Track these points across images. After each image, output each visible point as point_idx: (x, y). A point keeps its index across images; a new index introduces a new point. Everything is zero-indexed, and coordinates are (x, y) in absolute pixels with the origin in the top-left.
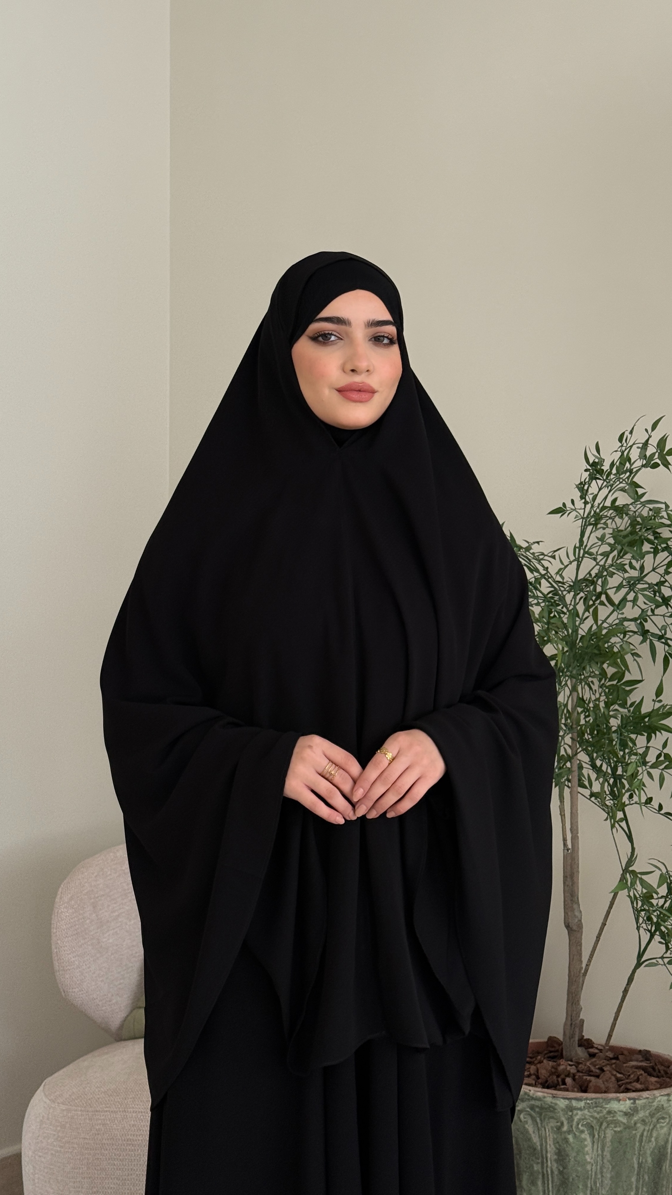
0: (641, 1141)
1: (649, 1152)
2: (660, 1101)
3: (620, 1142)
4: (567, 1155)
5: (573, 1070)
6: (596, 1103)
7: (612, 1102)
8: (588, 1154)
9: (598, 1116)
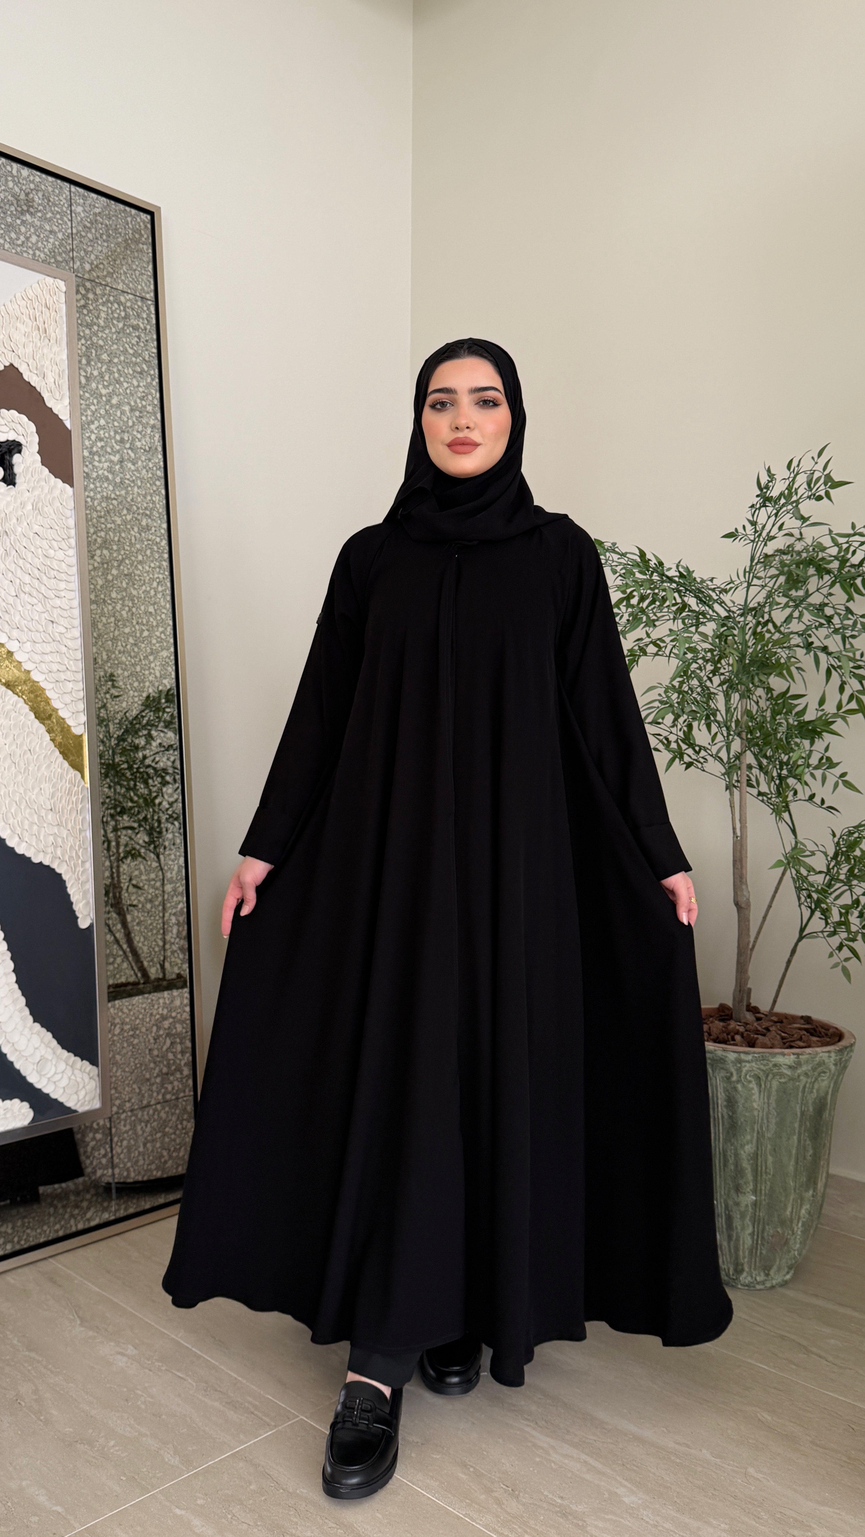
0: (803, 1092)
1: (810, 1102)
2: (821, 1057)
3: (784, 1092)
4: (737, 1102)
5: (742, 1029)
6: (763, 1057)
7: (778, 1056)
8: (755, 1101)
9: (764, 1069)
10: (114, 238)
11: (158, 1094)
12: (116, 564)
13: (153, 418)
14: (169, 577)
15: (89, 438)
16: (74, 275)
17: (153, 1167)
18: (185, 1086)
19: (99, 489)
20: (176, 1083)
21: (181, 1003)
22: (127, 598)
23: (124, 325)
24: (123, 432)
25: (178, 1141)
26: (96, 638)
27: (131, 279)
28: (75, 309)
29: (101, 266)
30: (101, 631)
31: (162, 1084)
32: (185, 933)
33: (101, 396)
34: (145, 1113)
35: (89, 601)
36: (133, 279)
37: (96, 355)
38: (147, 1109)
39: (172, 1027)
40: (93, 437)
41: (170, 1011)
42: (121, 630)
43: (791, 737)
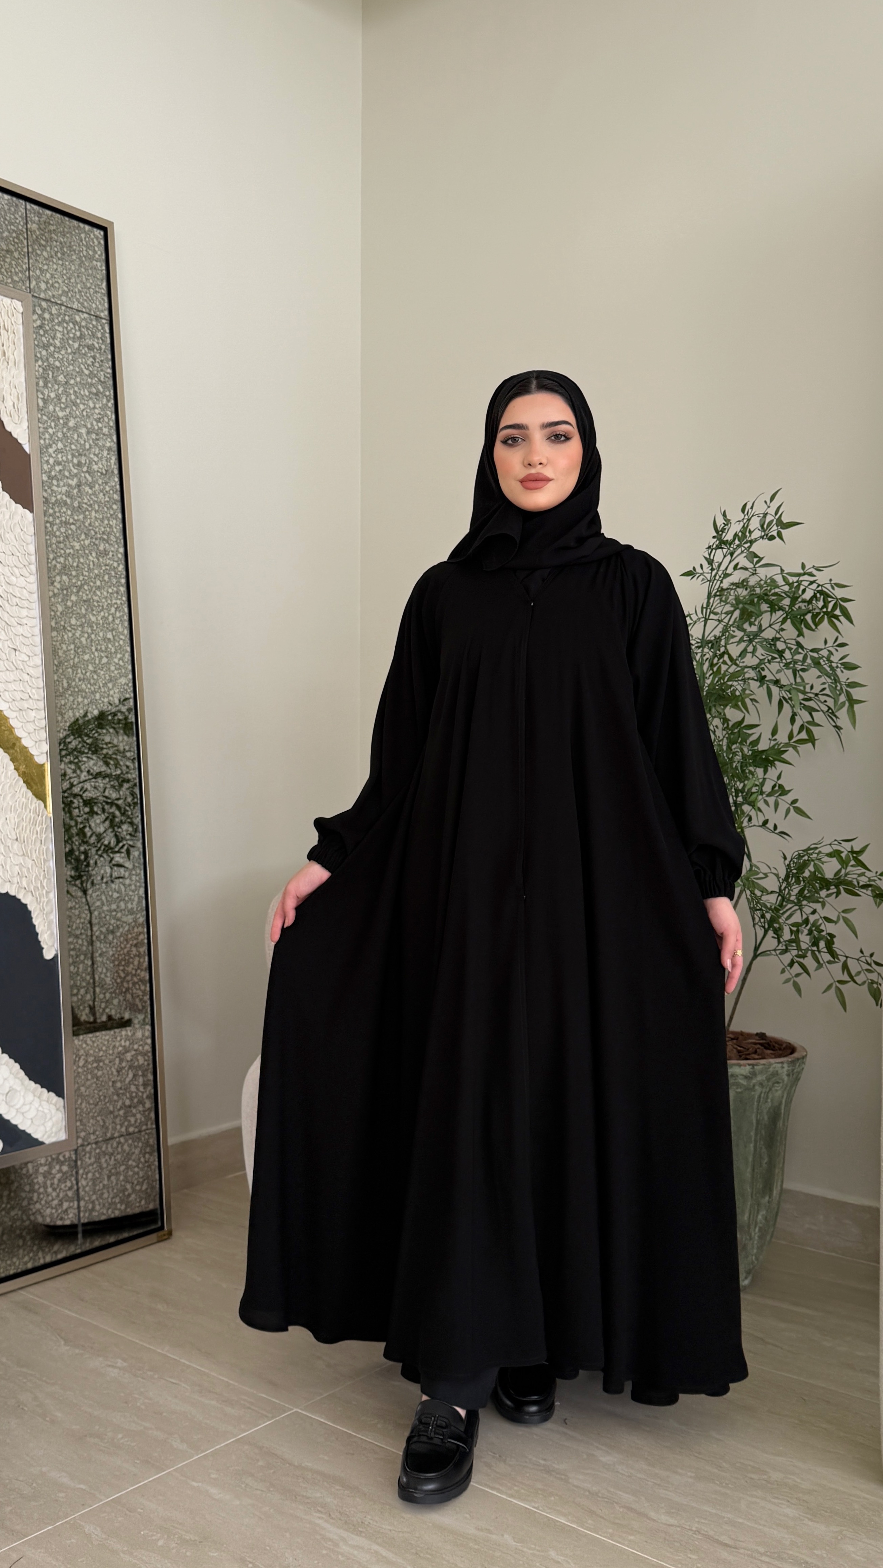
0: (759, 1101)
1: (765, 1111)
2: (775, 1068)
10: (68, 256)
11: (121, 1126)
12: (75, 590)
13: (109, 440)
14: (127, 602)
15: (47, 462)
16: (30, 295)
17: (117, 1200)
18: (148, 1118)
19: (58, 514)
20: (139, 1116)
21: (143, 1036)
22: (86, 625)
23: (80, 345)
24: (80, 455)
25: (141, 1174)
26: (56, 666)
27: (85, 298)
28: (32, 330)
29: (56, 285)
30: (62, 659)
31: (125, 1117)
32: (146, 964)
33: (58, 418)
34: (109, 1146)
35: (50, 628)
36: (88, 298)
37: (53, 377)
38: (111, 1142)
39: (134, 1060)
40: (51, 461)
41: (132, 1043)
42: (81, 657)
43: (746, 766)
